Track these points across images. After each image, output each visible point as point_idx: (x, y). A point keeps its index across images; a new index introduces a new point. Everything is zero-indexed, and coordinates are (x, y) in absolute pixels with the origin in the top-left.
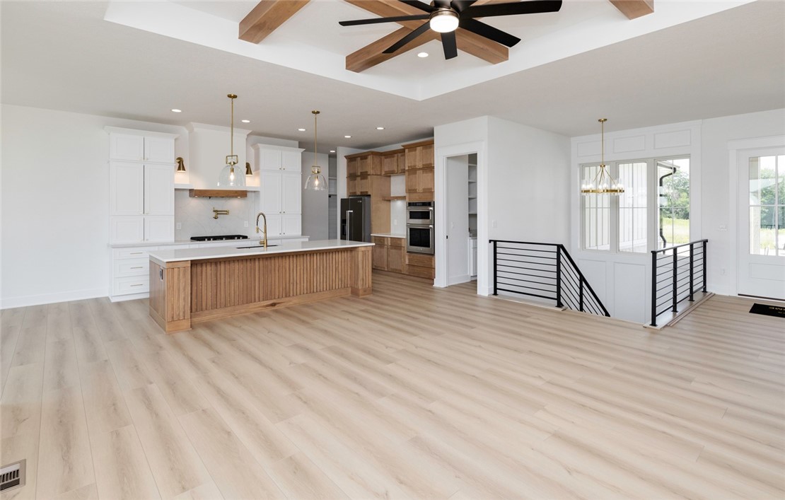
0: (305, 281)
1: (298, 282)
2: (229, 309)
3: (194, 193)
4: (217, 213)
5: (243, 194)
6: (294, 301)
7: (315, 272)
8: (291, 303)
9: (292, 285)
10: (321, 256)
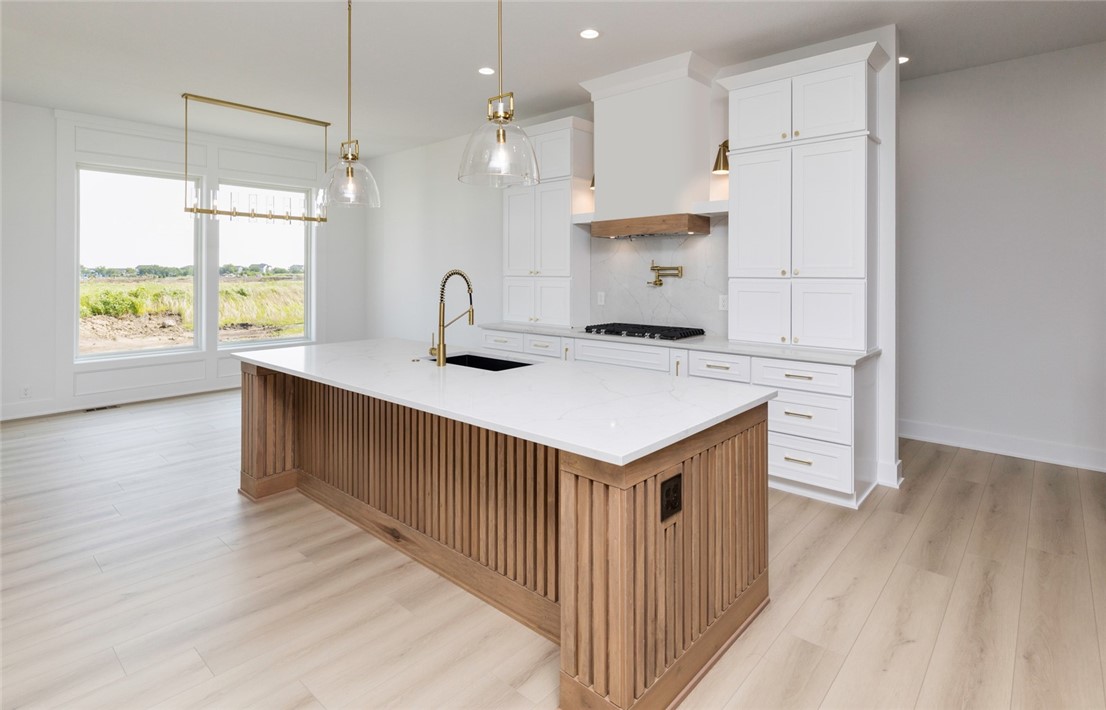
4: (661, 275)
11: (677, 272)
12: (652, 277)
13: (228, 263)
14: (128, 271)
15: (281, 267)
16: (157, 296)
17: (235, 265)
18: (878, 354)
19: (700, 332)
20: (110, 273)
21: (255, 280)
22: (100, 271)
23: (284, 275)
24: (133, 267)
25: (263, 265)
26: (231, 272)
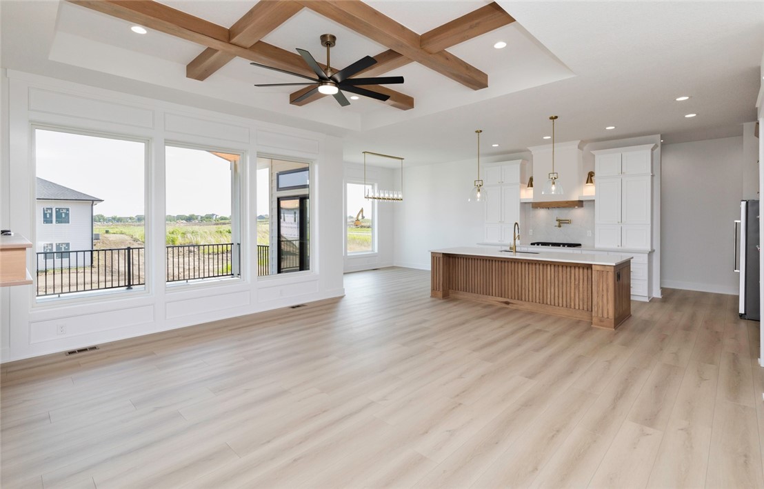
0: (538, 291)
1: (530, 289)
2: (475, 295)
3: (537, 205)
4: (561, 222)
5: (580, 203)
6: (526, 306)
7: (549, 284)
8: (522, 307)
9: (523, 291)
10: (556, 269)
11: (568, 222)
12: (557, 223)
13: (192, 213)
14: (130, 218)
15: (225, 216)
16: (184, 234)
17: (196, 214)
18: (654, 251)
19: (579, 245)
20: (119, 220)
21: (212, 225)
22: (114, 219)
23: (227, 221)
24: (134, 216)
25: (213, 215)
26: (194, 219)
